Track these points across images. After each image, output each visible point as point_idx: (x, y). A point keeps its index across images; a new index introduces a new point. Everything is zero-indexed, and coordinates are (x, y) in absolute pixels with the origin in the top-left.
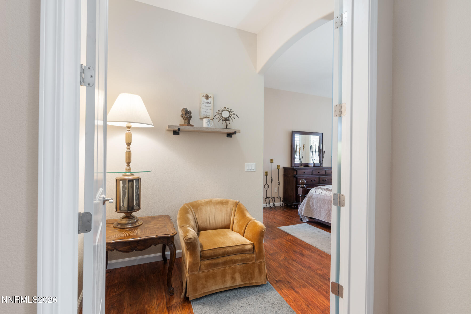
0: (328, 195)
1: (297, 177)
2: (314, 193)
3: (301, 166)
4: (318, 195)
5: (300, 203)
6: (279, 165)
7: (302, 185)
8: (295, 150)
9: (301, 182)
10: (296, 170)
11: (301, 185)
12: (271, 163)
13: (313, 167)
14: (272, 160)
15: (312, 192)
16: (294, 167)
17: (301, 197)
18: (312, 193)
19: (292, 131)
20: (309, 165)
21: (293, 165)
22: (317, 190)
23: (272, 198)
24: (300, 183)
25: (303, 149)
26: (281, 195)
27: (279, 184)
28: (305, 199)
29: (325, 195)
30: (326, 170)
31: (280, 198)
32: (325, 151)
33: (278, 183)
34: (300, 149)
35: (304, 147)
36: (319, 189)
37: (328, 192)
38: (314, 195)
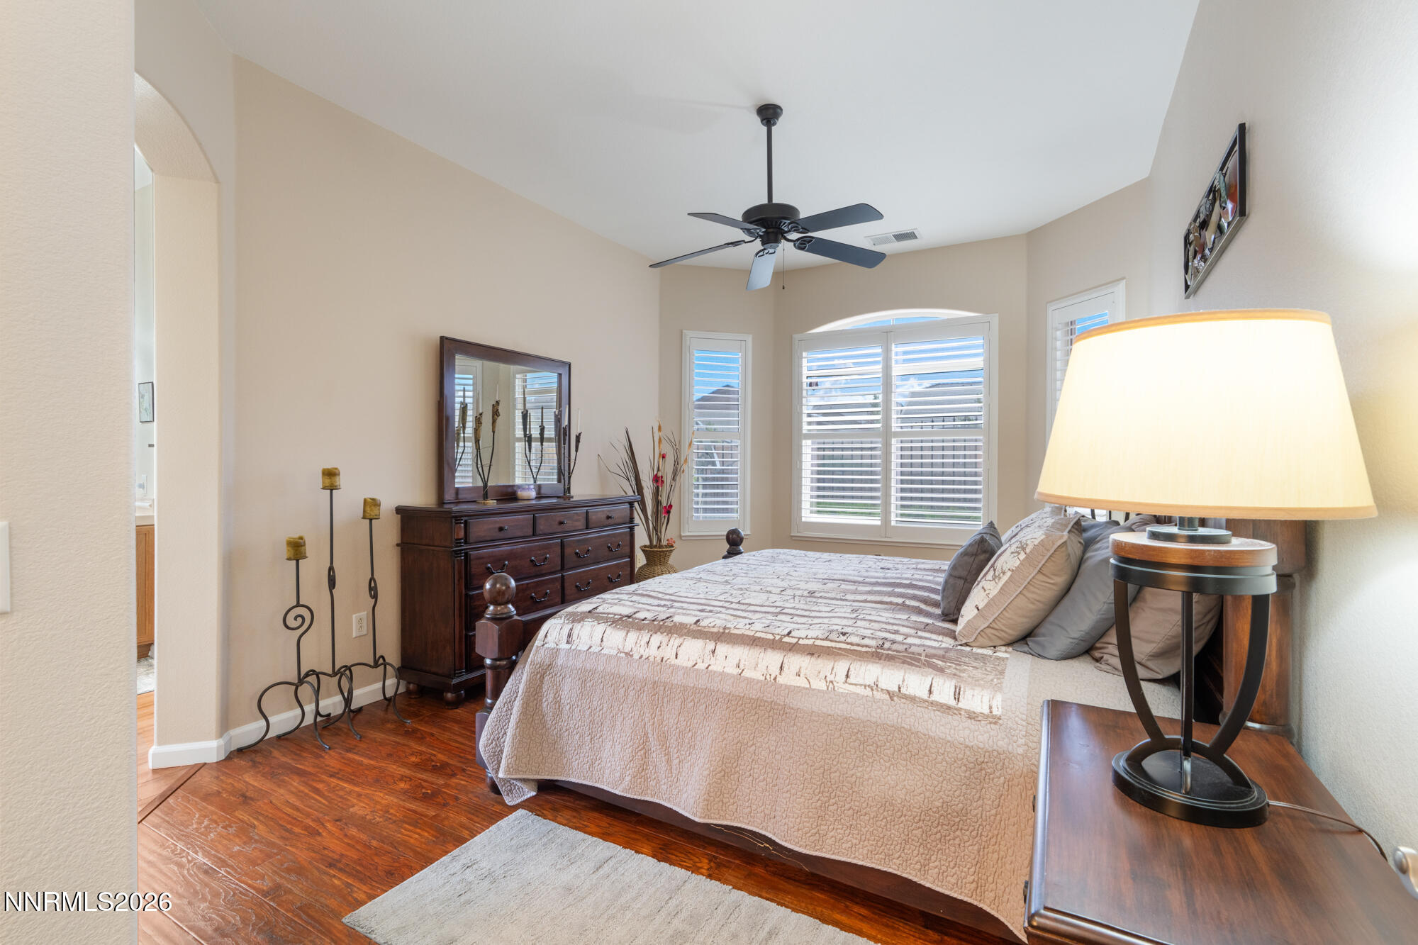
0: (636, 656)
1: (466, 554)
2: (564, 646)
3: (486, 497)
4: (583, 656)
5: (489, 701)
6: (373, 499)
7: (496, 603)
8: (456, 425)
9: (490, 589)
10: (464, 518)
11: (491, 608)
12: (324, 488)
13: (536, 498)
14: (330, 474)
15: (549, 638)
16: (455, 508)
17: (492, 667)
18: (553, 645)
19: (442, 339)
20: (521, 494)
21: (449, 496)
22: (577, 627)
23: (334, 674)
24: (487, 596)
25: (494, 422)
26: (391, 648)
27: (375, 597)
28: (512, 677)
29: (623, 655)
30: (587, 512)
31: (385, 664)
32: (580, 434)
33: (370, 589)
34: (478, 420)
35: (496, 413)
36: (588, 624)
37: (633, 635)
38: (562, 654)
